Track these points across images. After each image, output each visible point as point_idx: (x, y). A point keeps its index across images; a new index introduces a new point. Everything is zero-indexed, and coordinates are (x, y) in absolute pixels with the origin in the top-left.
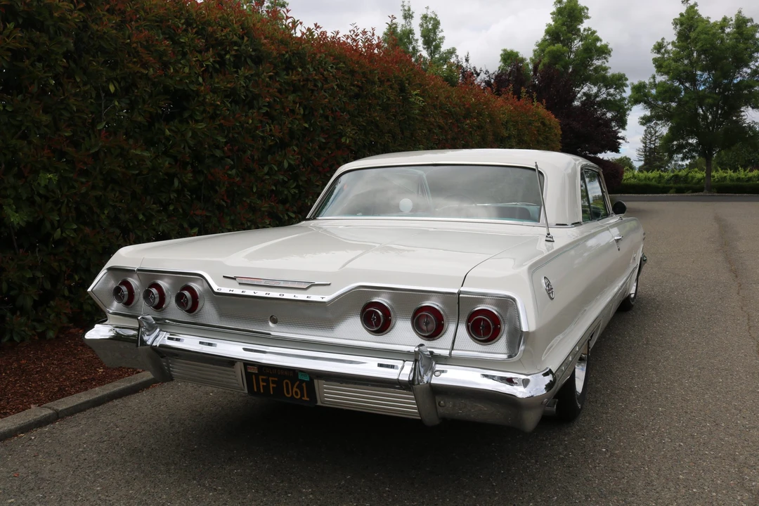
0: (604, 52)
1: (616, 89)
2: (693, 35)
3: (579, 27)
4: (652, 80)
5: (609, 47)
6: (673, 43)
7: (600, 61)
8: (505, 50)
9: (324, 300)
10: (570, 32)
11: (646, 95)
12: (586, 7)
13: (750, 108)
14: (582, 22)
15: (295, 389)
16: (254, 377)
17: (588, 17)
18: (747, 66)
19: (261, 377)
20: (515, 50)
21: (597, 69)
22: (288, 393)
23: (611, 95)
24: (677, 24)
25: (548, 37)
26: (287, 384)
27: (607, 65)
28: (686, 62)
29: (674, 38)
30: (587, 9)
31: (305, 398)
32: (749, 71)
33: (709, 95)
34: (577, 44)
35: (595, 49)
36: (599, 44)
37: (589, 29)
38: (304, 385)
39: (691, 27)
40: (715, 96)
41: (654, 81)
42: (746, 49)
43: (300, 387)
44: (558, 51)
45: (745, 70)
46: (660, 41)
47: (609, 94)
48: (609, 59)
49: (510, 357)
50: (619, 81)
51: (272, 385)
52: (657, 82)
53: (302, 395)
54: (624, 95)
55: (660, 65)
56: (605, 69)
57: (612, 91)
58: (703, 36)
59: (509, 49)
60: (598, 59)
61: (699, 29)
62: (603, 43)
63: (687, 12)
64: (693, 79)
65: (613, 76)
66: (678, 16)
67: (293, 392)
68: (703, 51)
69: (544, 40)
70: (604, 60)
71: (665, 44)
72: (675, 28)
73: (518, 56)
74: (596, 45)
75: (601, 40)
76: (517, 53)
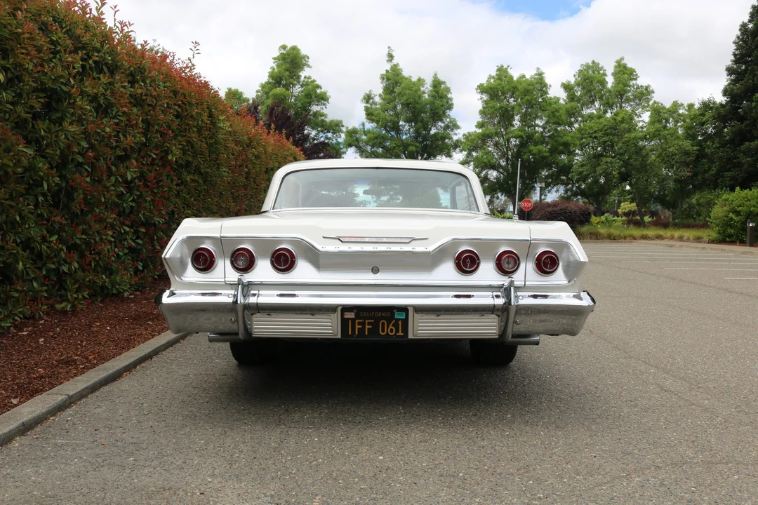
0: (323, 98)
1: (334, 133)
2: (397, 90)
3: (301, 74)
4: (361, 127)
5: (328, 94)
6: (380, 95)
7: (319, 107)
8: (230, 89)
9: (428, 250)
10: (292, 78)
11: (357, 140)
12: (306, 56)
13: (444, 157)
14: (302, 69)
15: (391, 327)
16: (350, 321)
17: (309, 66)
18: (441, 120)
19: (357, 321)
20: (240, 90)
21: (316, 114)
22: (383, 331)
23: (329, 139)
24: (383, 79)
25: (271, 80)
26: (383, 324)
27: (325, 111)
28: (391, 113)
29: (381, 91)
30: (308, 58)
31: (400, 334)
32: (442, 125)
33: (412, 143)
34: (297, 90)
35: (314, 95)
36: (318, 91)
37: (309, 78)
38: (400, 322)
39: (396, 83)
40: (417, 144)
41: (364, 128)
42: (442, 106)
43: (396, 325)
44: (282, 94)
45: (440, 123)
46: (368, 92)
47: (327, 138)
48: (328, 105)
49: (569, 282)
50: (335, 127)
51: (367, 327)
52: (366, 129)
53: (397, 331)
54: (340, 140)
55: (370, 114)
56: (323, 115)
57: (330, 135)
58: (407, 92)
59: (233, 88)
60: (317, 105)
61: (403, 85)
62: (322, 90)
63: (391, 68)
64: (397, 129)
65: (331, 122)
66: (384, 72)
67: (388, 330)
68: (406, 105)
69: (268, 83)
70: (324, 107)
71: (372, 96)
72: (382, 83)
73: (241, 96)
74: (316, 92)
75: (321, 88)
76: (241, 93)
